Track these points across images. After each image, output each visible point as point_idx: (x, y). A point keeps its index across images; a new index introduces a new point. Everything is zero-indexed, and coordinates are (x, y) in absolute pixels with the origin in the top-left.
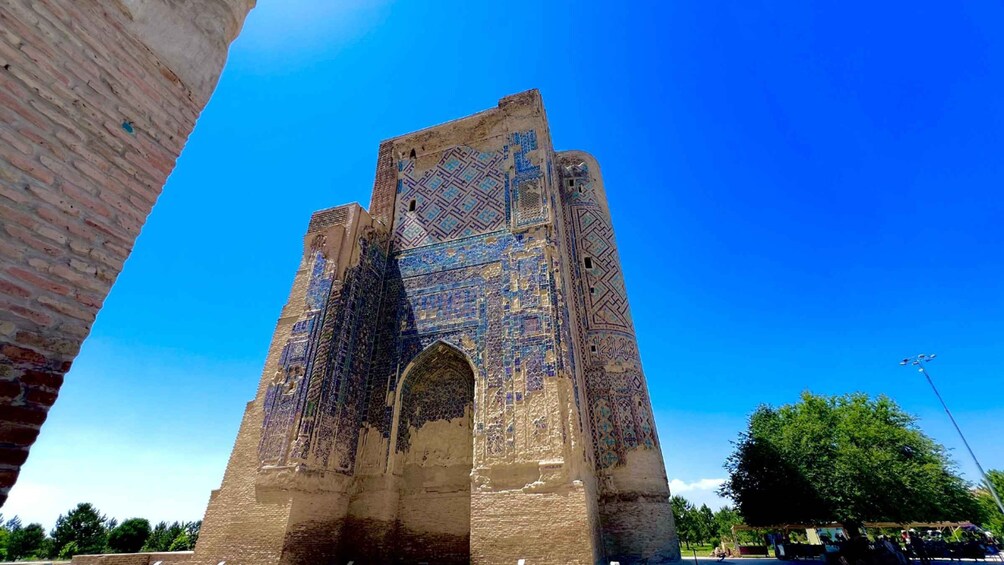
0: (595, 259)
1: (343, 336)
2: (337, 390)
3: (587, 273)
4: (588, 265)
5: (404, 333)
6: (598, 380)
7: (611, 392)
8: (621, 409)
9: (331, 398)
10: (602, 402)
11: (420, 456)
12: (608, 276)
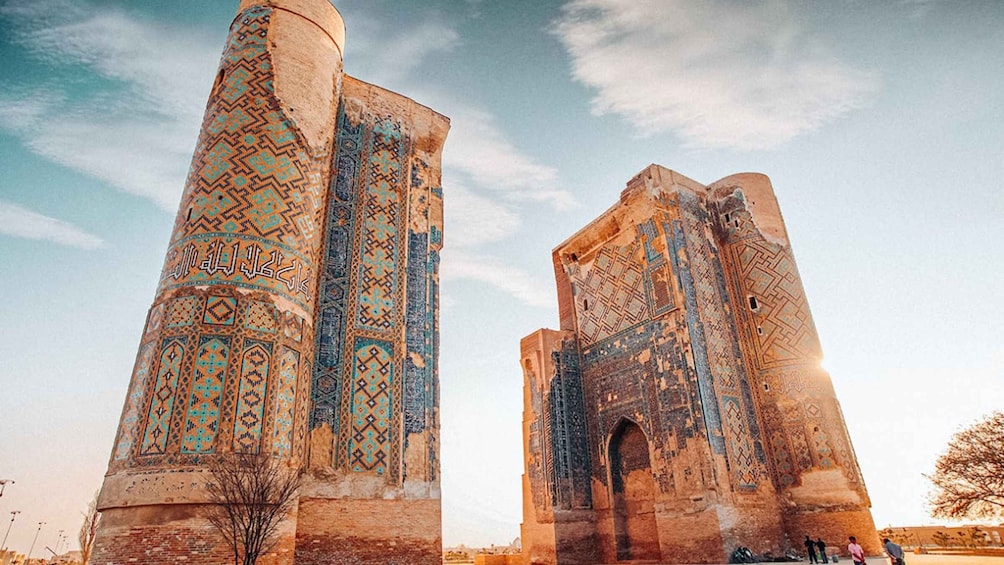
0: (759, 297)
1: (559, 427)
2: (566, 461)
3: (753, 314)
4: (754, 306)
5: (601, 413)
6: (772, 415)
7: (784, 425)
8: (795, 438)
9: (563, 468)
10: (777, 434)
11: (631, 495)
12: (775, 312)
